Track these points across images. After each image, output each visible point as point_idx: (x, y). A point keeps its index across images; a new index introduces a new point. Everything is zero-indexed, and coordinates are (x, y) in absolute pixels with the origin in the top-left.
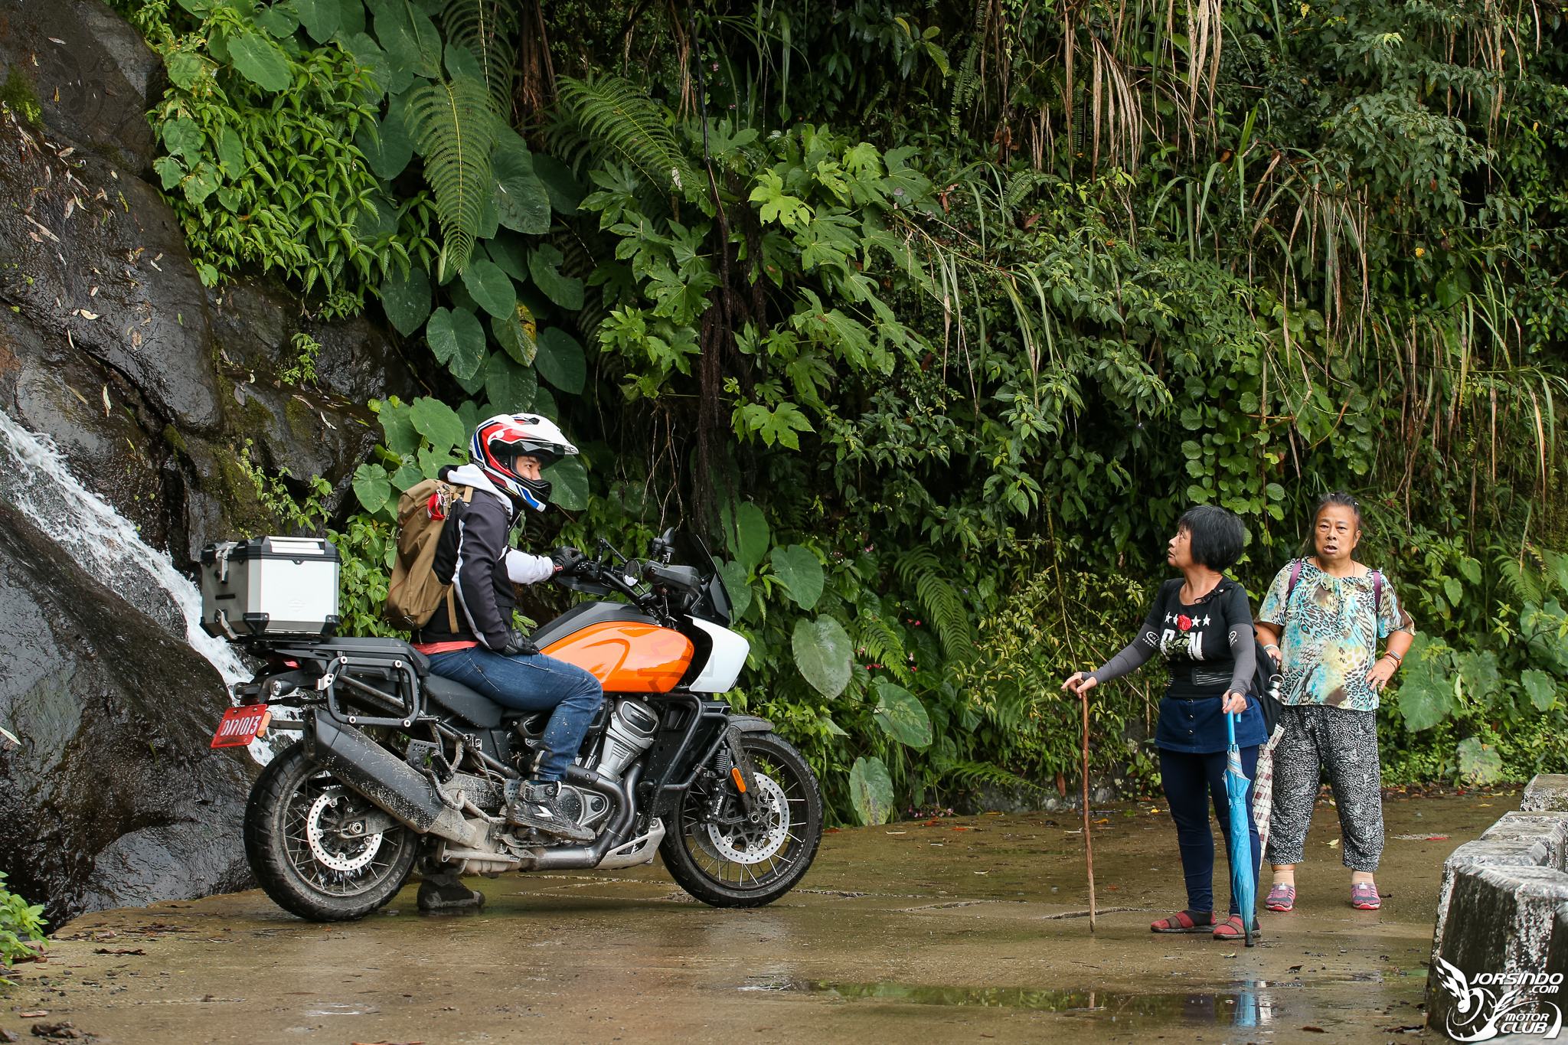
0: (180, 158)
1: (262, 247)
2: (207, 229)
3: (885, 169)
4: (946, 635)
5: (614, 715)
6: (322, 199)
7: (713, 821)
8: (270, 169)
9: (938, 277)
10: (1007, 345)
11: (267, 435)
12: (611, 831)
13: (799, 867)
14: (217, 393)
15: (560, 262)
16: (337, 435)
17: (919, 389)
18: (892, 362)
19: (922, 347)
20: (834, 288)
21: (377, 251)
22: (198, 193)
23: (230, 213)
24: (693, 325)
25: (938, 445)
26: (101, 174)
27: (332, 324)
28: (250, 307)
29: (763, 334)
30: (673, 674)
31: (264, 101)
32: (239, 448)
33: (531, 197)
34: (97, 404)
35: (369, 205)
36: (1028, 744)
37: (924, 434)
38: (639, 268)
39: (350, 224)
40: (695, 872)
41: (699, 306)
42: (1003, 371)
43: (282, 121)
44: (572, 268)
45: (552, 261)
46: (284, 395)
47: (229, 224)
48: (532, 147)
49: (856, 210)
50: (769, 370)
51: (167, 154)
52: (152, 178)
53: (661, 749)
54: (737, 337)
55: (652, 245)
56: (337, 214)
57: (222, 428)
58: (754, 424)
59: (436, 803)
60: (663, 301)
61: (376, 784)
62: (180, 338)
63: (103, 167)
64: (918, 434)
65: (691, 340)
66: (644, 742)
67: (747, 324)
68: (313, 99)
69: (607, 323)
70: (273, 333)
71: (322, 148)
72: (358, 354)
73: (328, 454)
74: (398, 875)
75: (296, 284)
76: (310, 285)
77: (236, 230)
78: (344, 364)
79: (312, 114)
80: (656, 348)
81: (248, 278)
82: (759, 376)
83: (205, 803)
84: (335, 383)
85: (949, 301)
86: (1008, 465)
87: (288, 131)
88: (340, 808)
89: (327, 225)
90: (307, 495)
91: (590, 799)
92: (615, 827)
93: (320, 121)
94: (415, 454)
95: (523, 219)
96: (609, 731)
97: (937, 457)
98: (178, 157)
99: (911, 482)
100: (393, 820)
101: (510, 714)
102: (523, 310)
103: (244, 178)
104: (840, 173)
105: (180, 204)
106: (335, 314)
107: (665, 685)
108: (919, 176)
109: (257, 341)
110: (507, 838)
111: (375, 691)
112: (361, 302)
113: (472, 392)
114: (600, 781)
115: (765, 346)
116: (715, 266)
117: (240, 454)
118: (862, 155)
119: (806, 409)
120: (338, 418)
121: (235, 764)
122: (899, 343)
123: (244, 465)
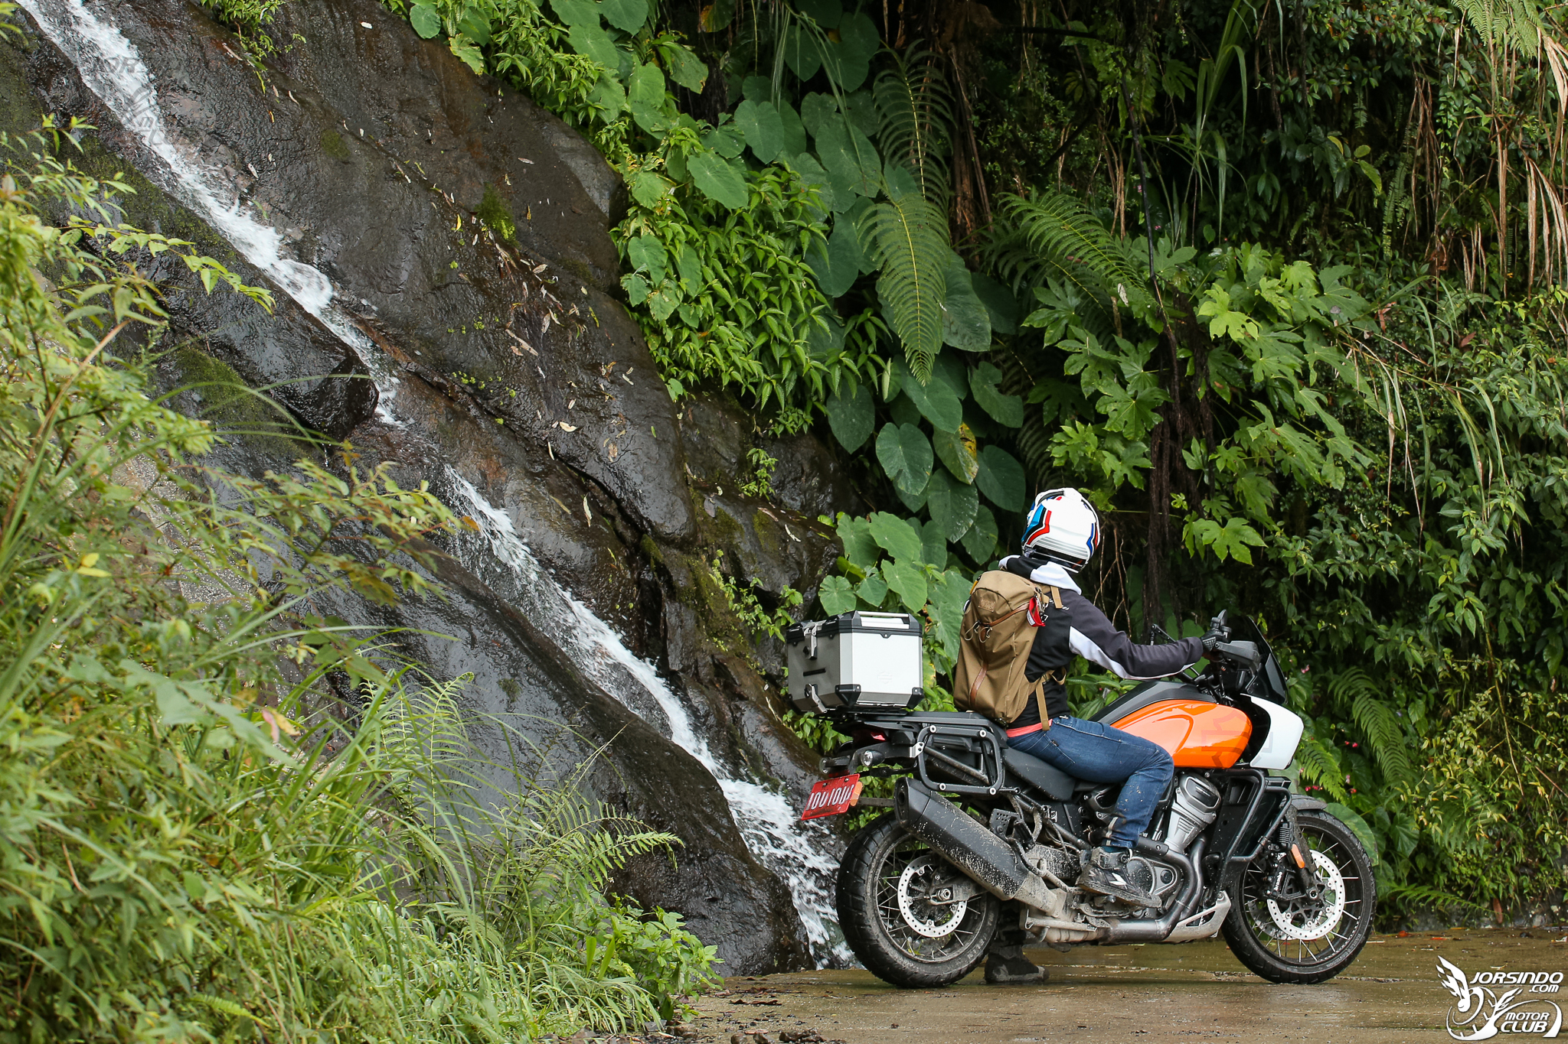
0: (647, 275)
1: (721, 362)
2: (668, 345)
3: (1320, 288)
4: (1382, 757)
5: (1178, 791)
6: (775, 315)
7: (1272, 897)
8: (725, 285)
9: (1382, 395)
10: (1451, 463)
11: (737, 547)
12: (1180, 903)
13: (1355, 944)
14: (689, 503)
15: (999, 380)
16: (801, 547)
17: (1363, 506)
18: (1342, 476)
19: (1370, 461)
20: (1281, 403)
21: (829, 367)
22: (663, 310)
23: (690, 329)
24: (1144, 441)
25: (1387, 562)
26: (572, 290)
27: (782, 440)
28: (708, 422)
29: (1211, 449)
30: (1235, 750)
31: (718, 218)
32: (710, 559)
33: (971, 315)
34: (579, 514)
35: (821, 321)
36: (1464, 870)
37: (1371, 549)
38: (1089, 384)
39: (802, 341)
40: (1256, 948)
41: (1150, 421)
42: (1448, 487)
43: (736, 240)
44: (1011, 386)
45: (991, 379)
46: (750, 507)
47: (689, 339)
48: (970, 265)
49: (1299, 328)
50: (1217, 486)
51: (632, 270)
52: (619, 295)
53: (1225, 823)
54: (1185, 453)
55: (1098, 361)
56: (790, 329)
57: (696, 539)
58: (1206, 539)
59: (1020, 869)
60: (1113, 416)
61: (965, 850)
62: (654, 451)
63: (573, 283)
64: (1366, 550)
65: (1141, 454)
66: (1207, 818)
67: (1194, 440)
68: (764, 216)
69: (1057, 437)
70: (731, 448)
71: (776, 266)
72: (807, 469)
73: (794, 566)
74: (982, 942)
75: (749, 400)
76: (765, 400)
77: (696, 345)
78: (795, 480)
79: (763, 232)
80: (1109, 463)
81: (705, 394)
82: (1206, 491)
83: (714, 900)
84: (786, 500)
85: (1393, 416)
86: (1453, 583)
87: (741, 249)
88: (927, 877)
89: (781, 342)
90: (777, 606)
91: (1160, 872)
92: (1184, 898)
93: (770, 238)
94: (879, 567)
95: (964, 336)
96: (1175, 806)
97: (1388, 573)
98: (644, 273)
99: (1353, 600)
100: (978, 887)
101: (1082, 787)
102: (963, 428)
103: (702, 294)
104: (1281, 290)
105: (645, 320)
106: (785, 431)
107: (1227, 761)
108: (1354, 294)
109: (715, 455)
110: (1084, 907)
111: (957, 763)
112: (810, 420)
113: (915, 509)
114: (1169, 853)
115: (1214, 461)
116: (1163, 382)
117: (712, 565)
118: (1299, 272)
119: (1255, 524)
120: (801, 530)
121: (738, 863)
122: (1347, 457)
123: (716, 576)
